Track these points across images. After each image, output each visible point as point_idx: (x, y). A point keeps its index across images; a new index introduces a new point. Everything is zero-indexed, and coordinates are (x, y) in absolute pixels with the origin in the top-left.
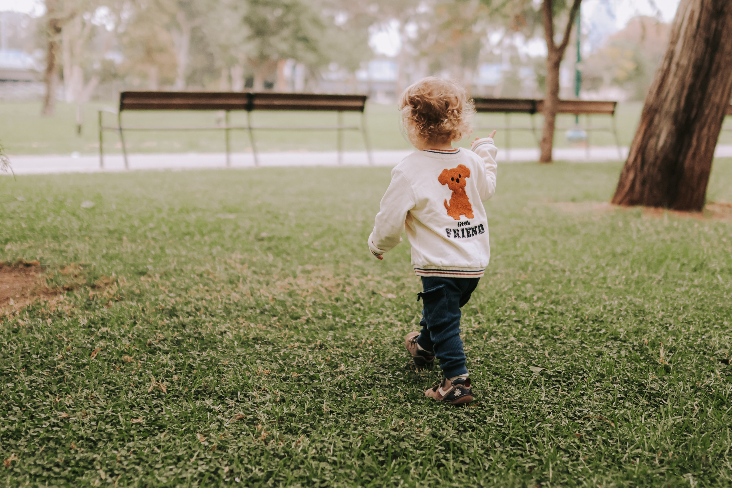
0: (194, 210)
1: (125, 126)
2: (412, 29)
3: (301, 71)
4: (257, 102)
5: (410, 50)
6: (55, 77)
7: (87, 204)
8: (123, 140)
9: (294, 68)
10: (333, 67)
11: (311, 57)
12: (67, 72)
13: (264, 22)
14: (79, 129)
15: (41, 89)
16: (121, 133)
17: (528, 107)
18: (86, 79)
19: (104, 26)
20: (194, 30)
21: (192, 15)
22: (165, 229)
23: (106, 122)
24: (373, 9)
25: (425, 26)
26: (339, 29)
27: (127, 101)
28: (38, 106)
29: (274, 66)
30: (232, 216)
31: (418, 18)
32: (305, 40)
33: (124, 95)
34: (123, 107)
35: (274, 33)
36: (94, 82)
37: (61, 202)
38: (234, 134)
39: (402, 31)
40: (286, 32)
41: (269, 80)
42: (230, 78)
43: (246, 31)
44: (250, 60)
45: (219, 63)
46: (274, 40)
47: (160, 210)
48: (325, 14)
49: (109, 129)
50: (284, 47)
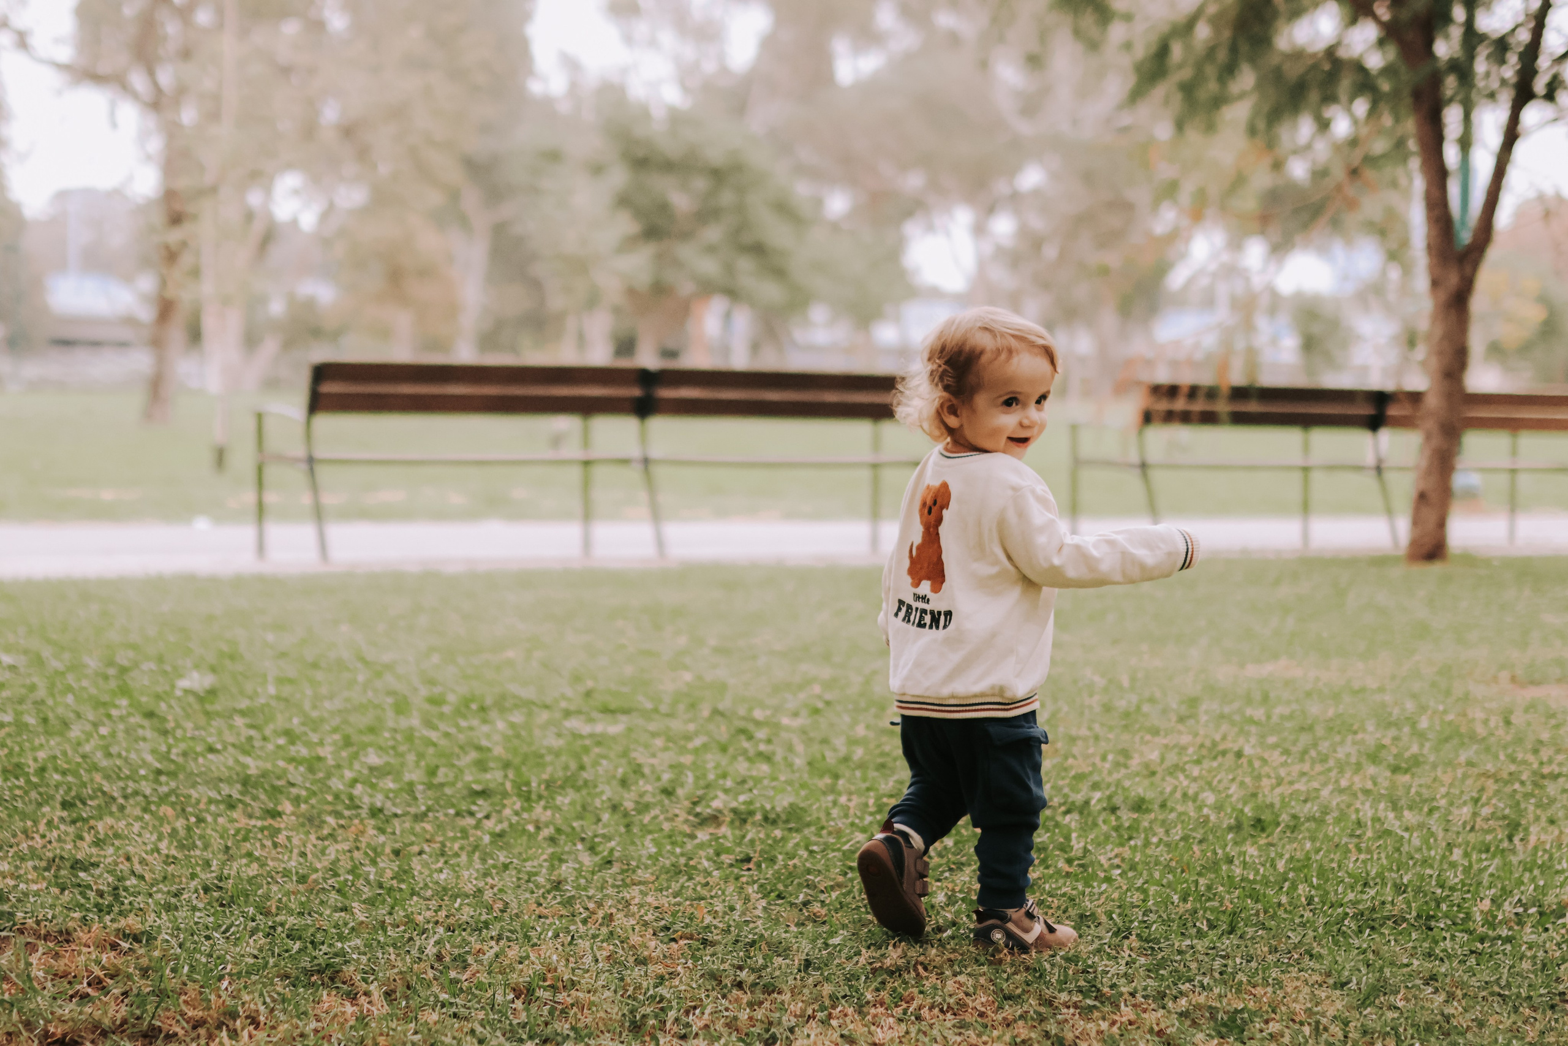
0: (503, 704)
1: (321, 452)
2: (1003, 226)
3: (743, 321)
4: (666, 393)
5: (1001, 276)
6: (176, 334)
7: (196, 681)
8: (315, 487)
9: (727, 317)
10: (818, 313)
11: (771, 291)
12: (209, 323)
13: (664, 208)
14: (220, 457)
15: (141, 361)
16: (312, 471)
17: (1366, 410)
18: (251, 340)
19: (294, 223)
20: (499, 230)
21: (495, 194)
22: (414, 775)
23: (276, 441)
24: (914, 181)
25: (1037, 223)
26: (835, 227)
27: (329, 388)
28: (135, 401)
29: (683, 311)
30: (615, 728)
31: (1015, 200)
32: (758, 250)
33: (322, 373)
34: (317, 403)
35: (686, 236)
36: (270, 346)
37: (123, 670)
38: (600, 473)
39: (979, 230)
40: (713, 233)
41: (671, 344)
42: (581, 340)
43: (626, 225)
44: (631, 292)
45: (556, 302)
46: (686, 252)
47: (401, 707)
48: (802, 190)
49: (282, 459)
50: (709, 267)
